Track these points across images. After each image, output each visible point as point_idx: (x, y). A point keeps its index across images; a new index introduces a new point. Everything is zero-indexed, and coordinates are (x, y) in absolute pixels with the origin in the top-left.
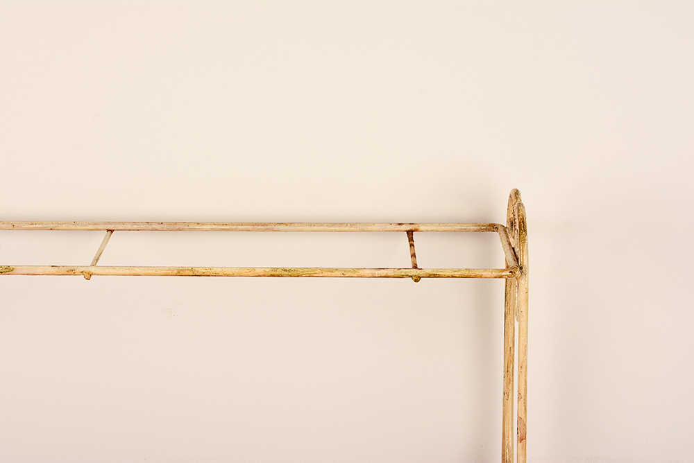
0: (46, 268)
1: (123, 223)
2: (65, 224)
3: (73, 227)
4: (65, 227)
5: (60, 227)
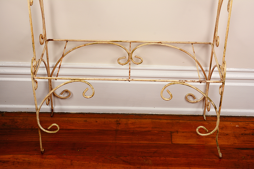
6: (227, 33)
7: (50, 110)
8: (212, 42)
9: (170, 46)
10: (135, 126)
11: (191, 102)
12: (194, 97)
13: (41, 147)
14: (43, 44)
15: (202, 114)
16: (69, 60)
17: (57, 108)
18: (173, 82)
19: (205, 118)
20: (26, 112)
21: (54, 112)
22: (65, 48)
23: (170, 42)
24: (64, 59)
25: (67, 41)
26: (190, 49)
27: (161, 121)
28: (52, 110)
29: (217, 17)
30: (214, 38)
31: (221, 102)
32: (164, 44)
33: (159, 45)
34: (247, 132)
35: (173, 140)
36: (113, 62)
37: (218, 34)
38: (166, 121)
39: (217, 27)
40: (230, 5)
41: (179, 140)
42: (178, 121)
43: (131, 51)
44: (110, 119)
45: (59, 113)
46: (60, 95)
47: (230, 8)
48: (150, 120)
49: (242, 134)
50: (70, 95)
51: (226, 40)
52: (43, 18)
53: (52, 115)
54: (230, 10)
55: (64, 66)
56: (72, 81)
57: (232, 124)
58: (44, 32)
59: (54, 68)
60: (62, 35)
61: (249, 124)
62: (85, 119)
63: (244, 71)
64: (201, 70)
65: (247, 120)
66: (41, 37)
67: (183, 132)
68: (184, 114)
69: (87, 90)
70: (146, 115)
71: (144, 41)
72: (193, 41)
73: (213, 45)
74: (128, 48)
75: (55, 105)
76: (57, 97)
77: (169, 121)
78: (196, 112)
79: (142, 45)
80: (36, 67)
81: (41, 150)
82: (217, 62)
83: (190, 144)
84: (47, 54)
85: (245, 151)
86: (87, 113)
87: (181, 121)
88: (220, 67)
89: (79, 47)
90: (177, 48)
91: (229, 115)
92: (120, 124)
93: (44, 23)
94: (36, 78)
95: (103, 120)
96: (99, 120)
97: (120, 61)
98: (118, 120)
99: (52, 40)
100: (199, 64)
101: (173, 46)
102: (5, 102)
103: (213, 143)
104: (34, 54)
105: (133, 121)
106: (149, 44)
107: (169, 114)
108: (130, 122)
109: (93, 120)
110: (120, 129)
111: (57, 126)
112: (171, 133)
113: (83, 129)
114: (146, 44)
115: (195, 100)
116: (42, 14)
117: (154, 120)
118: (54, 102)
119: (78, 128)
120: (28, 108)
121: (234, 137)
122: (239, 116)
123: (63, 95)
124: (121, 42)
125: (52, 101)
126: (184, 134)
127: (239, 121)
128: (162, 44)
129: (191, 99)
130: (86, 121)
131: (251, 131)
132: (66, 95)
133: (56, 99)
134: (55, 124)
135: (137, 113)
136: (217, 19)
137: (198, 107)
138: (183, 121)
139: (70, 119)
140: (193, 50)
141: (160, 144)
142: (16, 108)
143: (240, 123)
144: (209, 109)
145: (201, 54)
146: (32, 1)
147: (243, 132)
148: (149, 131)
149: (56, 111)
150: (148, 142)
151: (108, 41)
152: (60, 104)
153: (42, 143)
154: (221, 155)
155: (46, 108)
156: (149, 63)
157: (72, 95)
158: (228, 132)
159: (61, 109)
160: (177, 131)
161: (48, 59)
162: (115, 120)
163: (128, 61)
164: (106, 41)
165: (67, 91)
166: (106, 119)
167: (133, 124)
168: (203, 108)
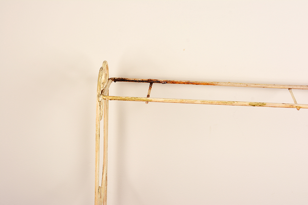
0: (280, 104)
1: (296, 86)
2: (270, 85)
3: (274, 87)
4: (270, 86)
5: (268, 87)
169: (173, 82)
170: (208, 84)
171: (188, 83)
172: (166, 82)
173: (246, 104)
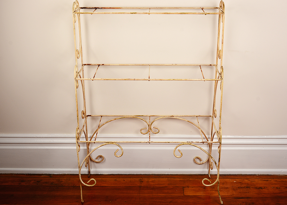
0: (142, 13)
6: (221, 105)
7: (87, 172)
8: (212, 115)
9: (180, 118)
10: (155, 183)
11: (198, 163)
12: (200, 160)
13: (82, 198)
14: (84, 118)
15: (207, 174)
16: (102, 132)
17: (93, 171)
18: (182, 143)
19: (210, 176)
20: (68, 174)
21: (90, 174)
22: (100, 121)
23: (180, 116)
24: (99, 130)
25: (102, 116)
26: (195, 121)
27: (175, 179)
28: (89, 172)
29: (214, 96)
30: (213, 112)
31: (219, 159)
32: (175, 118)
33: (171, 118)
34: (243, 186)
35: (185, 193)
36: (137, 132)
37: (216, 108)
38: (179, 179)
39: (214, 103)
40: (222, 85)
41: (189, 193)
42: (188, 179)
43: (151, 124)
44: (135, 179)
45: (94, 174)
46: (95, 159)
47: (222, 87)
48: (166, 178)
49: (239, 188)
50: (103, 159)
51: (221, 111)
52: (84, 99)
53: (89, 176)
54: (222, 89)
55: (99, 136)
56: (107, 144)
57: (231, 180)
58: (85, 109)
59: (91, 138)
60: (97, 112)
61: (244, 180)
62: (115, 179)
63: (237, 138)
64: (205, 138)
65: (242, 177)
66: (83, 113)
67: (193, 187)
68: (193, 174)
69: (117, 150)
70: (163, 175)
71: (160, 115)
72: (197, 115)
73: (213, 117)
74: (148, 121)
75: (91, 168)
76: (93, 161)
77: (181, 179)
78: (203, 172)
79: (159, 118)
80: (79, 134)
81: (82, 201)
82: (215, 129)
83: (198, 196)
84: (86, 127)
85: (241, 200)
86: (116, 174)
87: (191, 179)
88: (218, 132)
89: (111, 121)
90: (185, 120)
91: (228, 174)
92: (142, 182)
93: (85, 103)
94: (79, 142)
95: (129, 179)
96: (126, 179)
97: (142, 131)
98: (141, 179)
99: (90, 116)
100: (203, 132)
101: (182, 119)
102: (53, 167)
103: (216, 194)
104: (78, 124)
105: (153, 179)
106: (164, 117)
107: (182, 174)
108: (150, 180)
109: (121, 179)
110: (143, 185)
111: (95, 180)
112: (183, 188)
113: (113, 186)
114: (162, 117)
115: (201, 162)
116: (84, 96)
117: (169, 179)
118: (91, 165)
119: (109, 185)
120: (70, 171)
121: (232, 190)
122: (237, 174)
123: (98, 160)
124: (143, 116)
125: (89, 165)
126: (194, 188)
127: (236, 178)
128: (174, 117)
129: (198, 161)
130: (116, 180)
131: (246, 185)
132: (100, 160)
133: (92, 163)
134: (93, 179)
135: (156, 174)
136: (215, 97)
137: (204, 168)
138: (192, 179)
139: (103, 179)
140: (198, 121)
141: (174, 196)
142: (61, 171)
143: (237, 180)
144: (212, 168)
145: (204, 125)
146: (77, 85)
147: (239, 186)
148: (166, 187)
149: (92, 173)
150: (165, 195)
151: (133, 115)
152: (95, 167)
153: (82, 195)
154: (222, 203)
155: (84, 170)
156: (164, 133)
157: (105, 160)
158: (228, 186)
159: (96, 171)
160: (188, 186)
161: (87, 130)
162: (139, 179)
163: (149, 131)
164: (131, 115)
165: (101, 157)
166: (131, 178)
167: (153, 181)
168: (208, 169)
169: (104, 8)
170: (118, 8)
171: (110, 8)
172: (102, 8)
173: (129, 13)
